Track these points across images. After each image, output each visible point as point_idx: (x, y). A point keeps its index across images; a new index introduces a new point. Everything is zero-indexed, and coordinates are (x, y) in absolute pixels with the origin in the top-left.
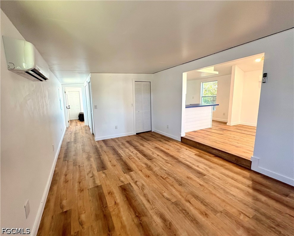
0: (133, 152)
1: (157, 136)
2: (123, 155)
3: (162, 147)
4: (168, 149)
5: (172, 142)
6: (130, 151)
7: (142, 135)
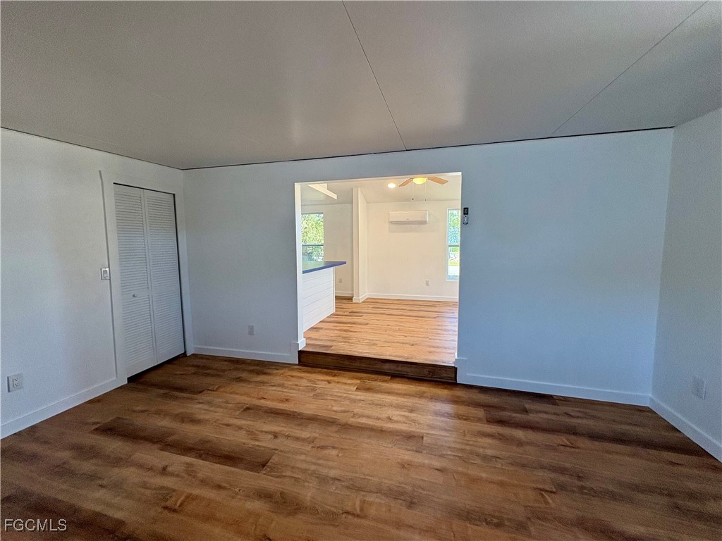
0: (170, 469)
1: (216, 365)
2: (120, 509)
3: (263, 401)
4: (286, 400)
5: (275, 371)
6: (150, 469)
7: (154, 377)
